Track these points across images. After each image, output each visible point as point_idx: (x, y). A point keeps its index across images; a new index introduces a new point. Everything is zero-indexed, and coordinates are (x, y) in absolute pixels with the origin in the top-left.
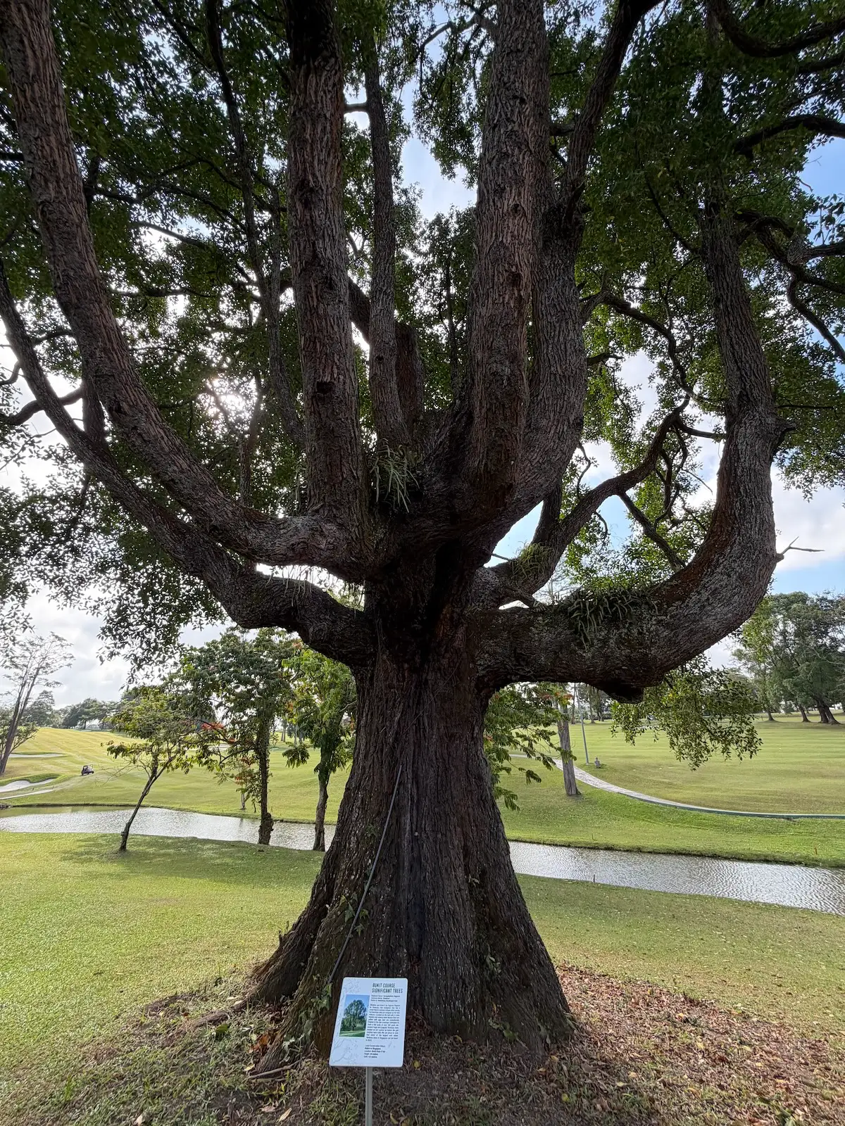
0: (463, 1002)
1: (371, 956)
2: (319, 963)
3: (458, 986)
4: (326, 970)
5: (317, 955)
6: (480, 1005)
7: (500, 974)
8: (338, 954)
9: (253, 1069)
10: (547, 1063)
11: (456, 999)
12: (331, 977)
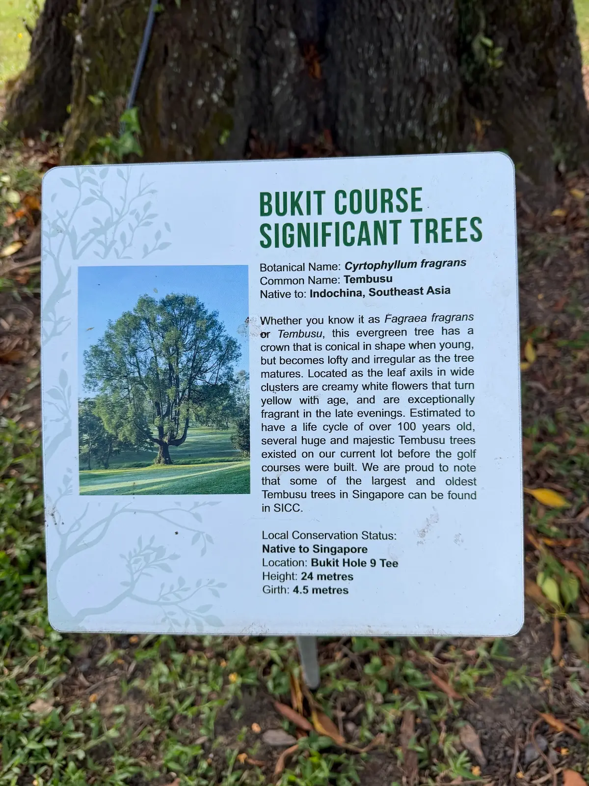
0: (424, 122)
1: (216, 48)
2: (95, 71)
3: (414, 96)
4: (116, 83)
5: (86, 52)
6: (456, 125)
7: (501, 69)
8: (137, 49)
9: (19, 251)
10: (567, 202)
11: (409, 117)
12: (130, 96)
